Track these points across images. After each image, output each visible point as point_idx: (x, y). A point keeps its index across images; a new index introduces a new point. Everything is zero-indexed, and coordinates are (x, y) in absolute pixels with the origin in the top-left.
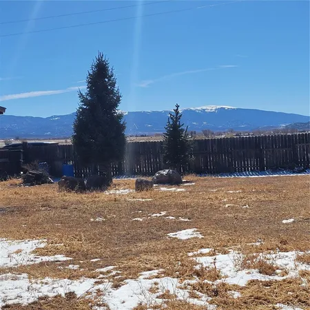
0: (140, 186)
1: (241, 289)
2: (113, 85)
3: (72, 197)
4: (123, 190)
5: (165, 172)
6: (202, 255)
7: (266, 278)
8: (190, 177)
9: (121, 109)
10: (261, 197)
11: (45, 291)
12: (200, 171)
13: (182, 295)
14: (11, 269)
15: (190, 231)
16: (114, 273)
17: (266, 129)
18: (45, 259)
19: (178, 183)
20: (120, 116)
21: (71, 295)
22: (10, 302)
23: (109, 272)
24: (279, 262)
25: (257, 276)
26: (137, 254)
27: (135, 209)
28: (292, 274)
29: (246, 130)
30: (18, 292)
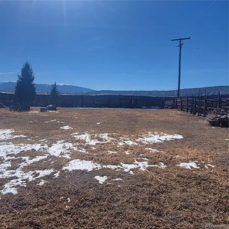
0: (42, 110)
1: (94, 146)
2: (32, 73)
3: (17, 113)
4: (35, 111)
5: (50, 106)
6: (76, 135)
7: (101, 142)
8: (59, 108)
9: (34, 82)
10: (87, 115)
11: (22, 148)
12: (62, 106)
13: (75, 149)
14: (4, 141)
15: (68, 126)
16: (46, 142)
17: (80, 93)
18: (16, 136)
19: (55, 110)
20: (34, 85)
21: (33, 150)
22: (9, 153)
23: (44, 141)
24: (104, 137)
25: (98, 142)
26: (52, 135)
27: (44, 118)
28: (109, 141)
29: (73, 93)
30: (11, 149)
